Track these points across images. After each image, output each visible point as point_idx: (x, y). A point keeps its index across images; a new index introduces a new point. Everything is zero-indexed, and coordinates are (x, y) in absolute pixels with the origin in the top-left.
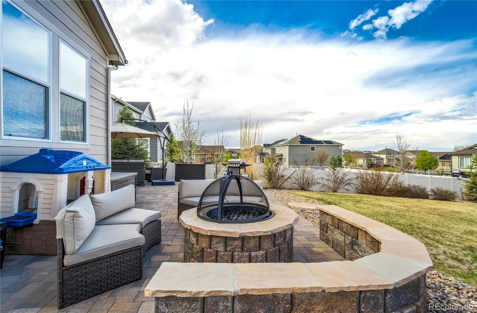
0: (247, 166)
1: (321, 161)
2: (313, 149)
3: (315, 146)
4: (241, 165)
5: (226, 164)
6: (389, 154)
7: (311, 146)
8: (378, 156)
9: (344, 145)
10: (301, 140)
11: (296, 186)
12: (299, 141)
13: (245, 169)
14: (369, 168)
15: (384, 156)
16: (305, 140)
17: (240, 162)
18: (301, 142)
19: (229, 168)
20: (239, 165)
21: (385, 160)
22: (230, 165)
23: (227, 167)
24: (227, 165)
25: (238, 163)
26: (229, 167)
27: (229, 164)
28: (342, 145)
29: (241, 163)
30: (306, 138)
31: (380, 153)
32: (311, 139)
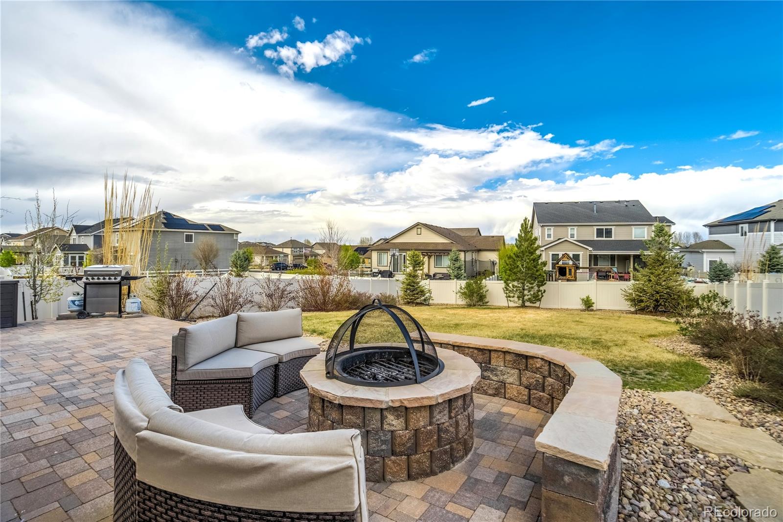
0: (135, 278)
1: (208, 261)
2: (189, 238)
3: (193, 234)
4: (123, 278)
5: (80, 278)
6: (295, 248)
7: (185, 233)
8: (280, 250)
9: (240, 233)
10: (166, 222)
11: (217, 312)
12: (163, 223)
13: (129, 287)
14: (273, 270)
15: (288, 251)
16: (171, 222)
17: (121, 271)
18: (166, 225)
19: (88, 286)
20: (119, 279)
21: (289, 256)
22: (93, 279)
23: (83, 285)
24: (84, 280)
25: (117, 275)
26: (86, 284)
27: (90, 278)
28: (238, 233)
29: (123, 274)
30: (175, 217)
31: (284, 245)
32: (184, 220)
